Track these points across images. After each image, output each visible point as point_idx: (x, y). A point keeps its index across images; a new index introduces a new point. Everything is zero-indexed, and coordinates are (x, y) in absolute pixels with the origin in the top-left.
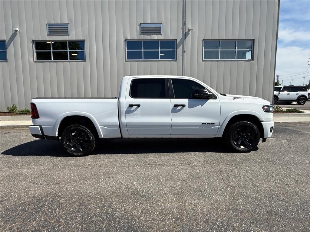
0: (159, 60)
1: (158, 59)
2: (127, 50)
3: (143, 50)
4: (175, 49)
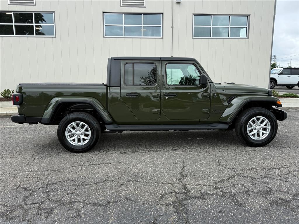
0: (143, 37)
2: (105, 25)
3: (124, 25)
4: (161, 25)
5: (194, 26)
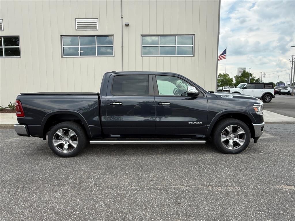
0: (97, 56)
1: (96, 55)
2: (63, 46)
3: (79, 46)
4: (112, 45)
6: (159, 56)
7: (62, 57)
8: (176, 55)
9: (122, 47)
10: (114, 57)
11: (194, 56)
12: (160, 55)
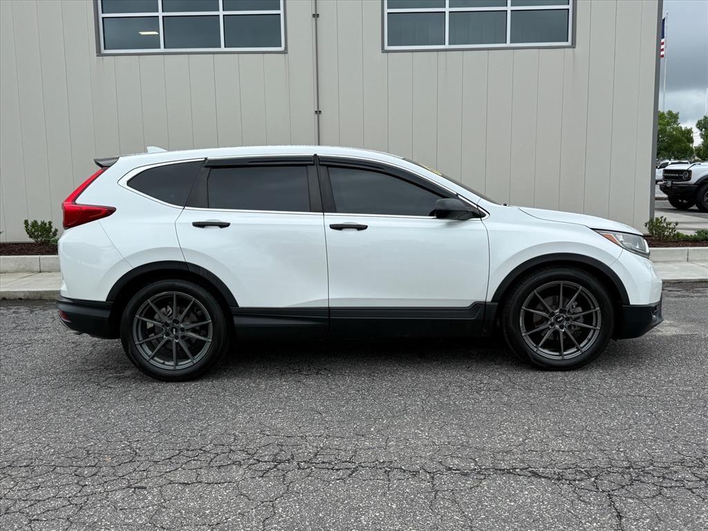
0: (223, 49)
1: (220, 47)
2: (101, 15)
3: (160, 14)
4: (279, 9)
5: (387, 11)
6: (447, 46)
7: (99, 54)
8: (508, 44)
9: (316, 16)
10: (285, 52)
11: (573, 45)
12: (450, 44)
